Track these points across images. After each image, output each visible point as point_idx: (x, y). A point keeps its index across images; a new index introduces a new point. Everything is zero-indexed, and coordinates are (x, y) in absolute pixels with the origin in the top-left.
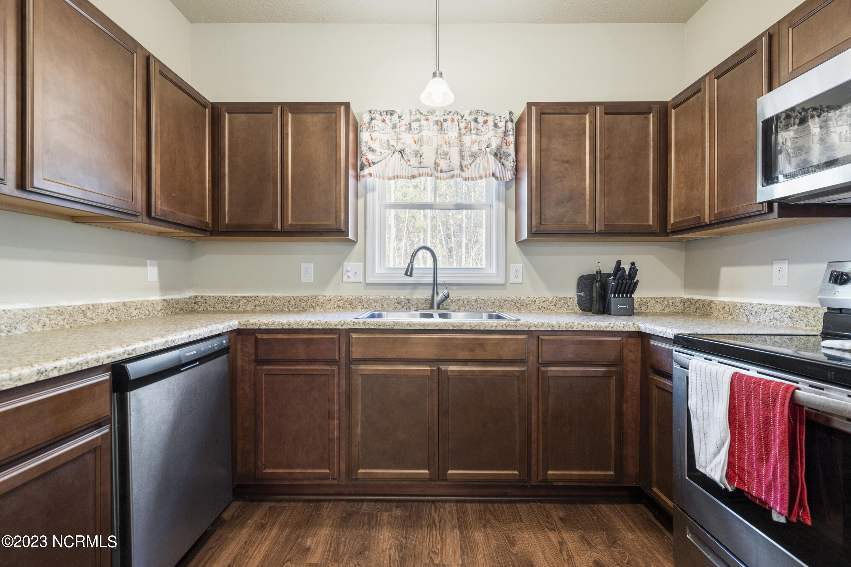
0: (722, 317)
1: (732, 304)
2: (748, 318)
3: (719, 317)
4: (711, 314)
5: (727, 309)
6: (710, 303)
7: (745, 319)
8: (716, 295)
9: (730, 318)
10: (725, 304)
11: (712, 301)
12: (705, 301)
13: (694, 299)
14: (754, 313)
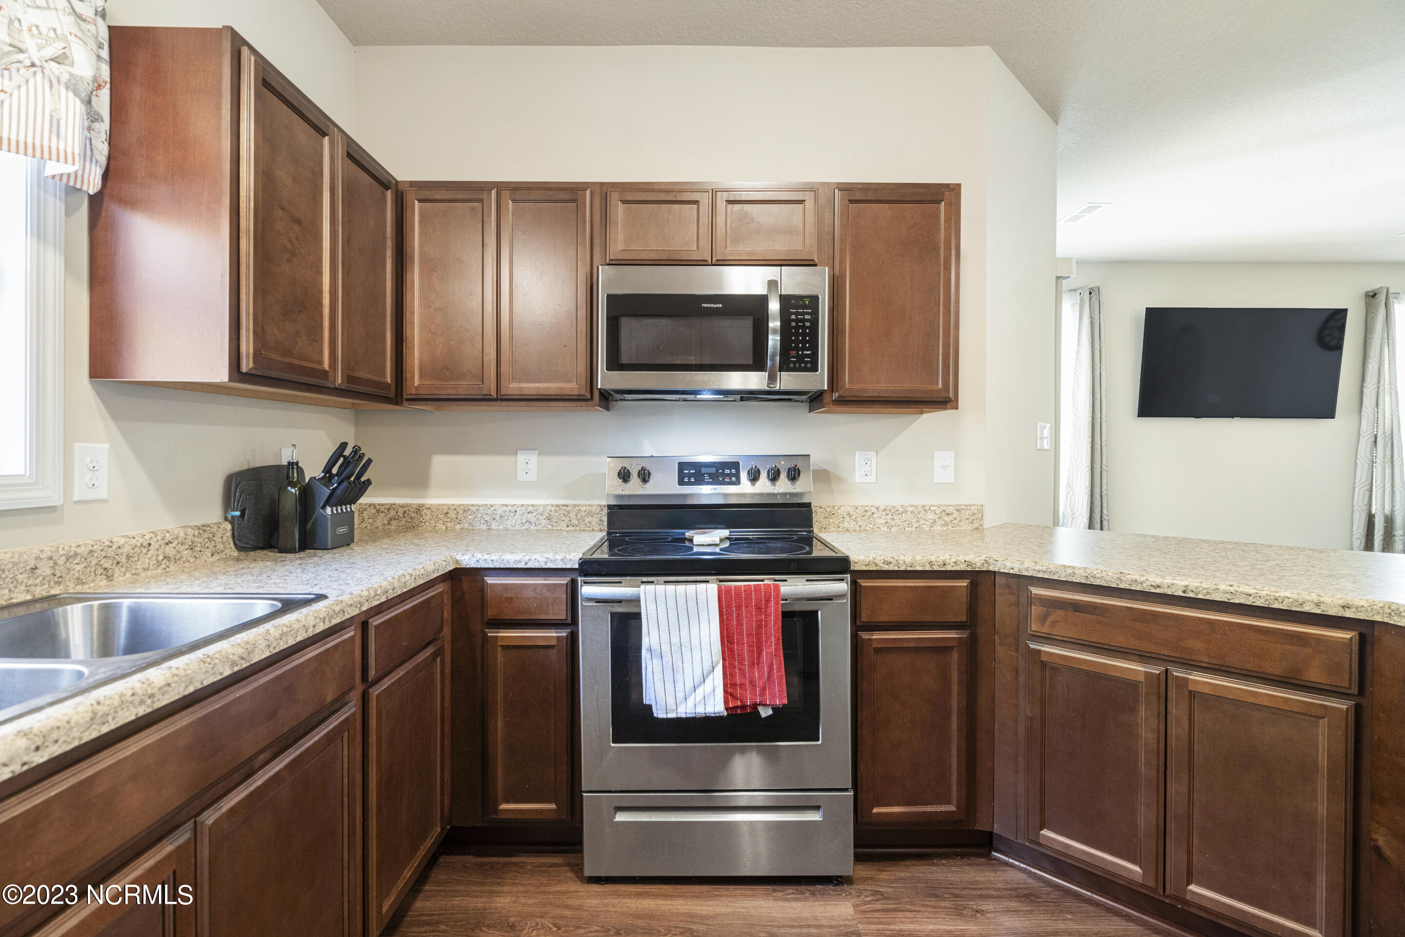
0: (444, 528)
1: (461, 507)
2: (489, 524)
3: (437, 528)
4: (423, 524)
5: (452, 515)
6: (419, 509)
7: (484, 527)
8: (424, 496)
9: (458, 527)
10: (449, 508)
11: (423, 505)
12: (410, 505)
13: (383, 505)
14: (498, 518)
